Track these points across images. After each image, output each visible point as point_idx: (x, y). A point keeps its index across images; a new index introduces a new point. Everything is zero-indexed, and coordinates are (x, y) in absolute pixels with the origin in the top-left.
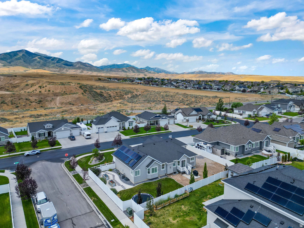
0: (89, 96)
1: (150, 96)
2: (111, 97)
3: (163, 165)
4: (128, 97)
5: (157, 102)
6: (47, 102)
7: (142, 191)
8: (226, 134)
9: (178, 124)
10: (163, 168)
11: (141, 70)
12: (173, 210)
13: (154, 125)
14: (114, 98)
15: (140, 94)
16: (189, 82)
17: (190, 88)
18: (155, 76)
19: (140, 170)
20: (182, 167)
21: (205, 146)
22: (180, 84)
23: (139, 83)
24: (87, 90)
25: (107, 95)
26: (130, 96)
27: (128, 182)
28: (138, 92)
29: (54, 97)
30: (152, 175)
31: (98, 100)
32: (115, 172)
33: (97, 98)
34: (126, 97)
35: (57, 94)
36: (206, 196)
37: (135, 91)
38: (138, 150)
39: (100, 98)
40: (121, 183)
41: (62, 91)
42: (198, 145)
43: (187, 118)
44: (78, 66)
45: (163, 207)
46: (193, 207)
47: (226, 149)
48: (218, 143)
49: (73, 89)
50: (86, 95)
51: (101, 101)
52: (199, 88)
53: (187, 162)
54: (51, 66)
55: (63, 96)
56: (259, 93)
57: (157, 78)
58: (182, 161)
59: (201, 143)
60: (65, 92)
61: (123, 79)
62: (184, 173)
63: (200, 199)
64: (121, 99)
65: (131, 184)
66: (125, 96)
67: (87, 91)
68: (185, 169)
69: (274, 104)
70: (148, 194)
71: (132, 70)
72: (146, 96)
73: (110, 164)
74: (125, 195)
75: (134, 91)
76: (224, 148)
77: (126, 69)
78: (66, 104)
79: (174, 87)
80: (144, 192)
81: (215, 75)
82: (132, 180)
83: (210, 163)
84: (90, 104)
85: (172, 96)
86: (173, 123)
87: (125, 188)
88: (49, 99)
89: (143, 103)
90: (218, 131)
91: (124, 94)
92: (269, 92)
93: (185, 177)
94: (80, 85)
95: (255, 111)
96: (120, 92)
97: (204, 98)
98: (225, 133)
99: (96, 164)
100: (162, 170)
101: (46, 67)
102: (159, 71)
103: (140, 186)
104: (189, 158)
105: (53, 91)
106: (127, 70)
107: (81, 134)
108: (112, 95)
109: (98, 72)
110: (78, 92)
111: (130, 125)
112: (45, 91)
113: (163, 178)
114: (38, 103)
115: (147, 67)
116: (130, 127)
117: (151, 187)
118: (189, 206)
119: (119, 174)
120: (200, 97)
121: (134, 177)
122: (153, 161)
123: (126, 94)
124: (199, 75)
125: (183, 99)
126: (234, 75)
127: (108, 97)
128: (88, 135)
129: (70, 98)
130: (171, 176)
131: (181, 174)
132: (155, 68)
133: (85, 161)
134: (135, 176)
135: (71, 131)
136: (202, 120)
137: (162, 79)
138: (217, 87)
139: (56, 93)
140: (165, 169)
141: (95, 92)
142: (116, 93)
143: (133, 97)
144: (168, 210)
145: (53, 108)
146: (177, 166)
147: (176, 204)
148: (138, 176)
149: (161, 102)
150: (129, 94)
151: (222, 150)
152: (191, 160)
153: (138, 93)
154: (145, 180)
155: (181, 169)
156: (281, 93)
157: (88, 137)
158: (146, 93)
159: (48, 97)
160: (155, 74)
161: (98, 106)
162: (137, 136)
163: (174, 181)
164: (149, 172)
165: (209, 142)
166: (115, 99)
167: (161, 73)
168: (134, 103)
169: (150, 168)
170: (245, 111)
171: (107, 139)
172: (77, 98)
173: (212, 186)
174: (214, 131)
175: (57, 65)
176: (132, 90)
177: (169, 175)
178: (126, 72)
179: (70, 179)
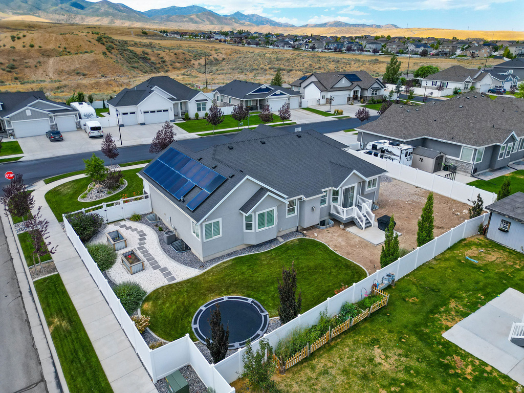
0: (119, 60)
1: (245, 60)
2: (166, 64)
3: (292, 204)
4: (199, 64)
5: (258, 72)
6: (27, 70)
7: (227, 289)
8: (446, 118)
9: (308, 109)
10: (291, 211)
11: (226, 19)
12: (345, 372)
13: (255, 109)
14: (171, 65)
15: (224, 59)
16: (318, 39)
17: (320, 50)
18: (253, 30)
19: (220, 220)
20: (345, 206)
21: (395, 150)
22: (301, 42)
23: (222, 40)
24: (115, 46)
25: (158, 58)
26: (202, 61)
27: (185, 255)
28: (220, 55)
29: (41, 59)
30: (258, 234)
31: (137, 68)
32: (149, 225)
33: (136, 65)
34: (196, 63)
35: (48, 53)
36: (445, 303)
37: (213, 52)
38: (214, 159)
39: (142, 64)
40: (164, 260)
41: (59, 47)
42: (374, 147)
43: (328, 95)
44: (103, 9)
45: (306, 360)
46: (415, 356)
47: (447, 156)
48: (424, 142)
49: (83, 44)
50: (112, 56)
51: (144, 71)
52: (338, 50)
53: (358, 193)
54: (51, 9)
55: (62, 57)
56: (453, 57)
57: (256, 33)
58: (346, 191)
59: (381, 141)
60: (65, 48)
61: (192, 33)
62: (352, 222)
63: (427, 319)
64: (185, 67)
65: (193, 262)
66: (193, 62)
67: (113, 48)
68: (354, 212)
69: (503, 69)
70: (250, 300)
71: (208, 19)
72: (236, 62)
73: (137, 199)
74: (171, 305)
75: (211, 52)
76: (442, 154)
77: (198, 16)
78: (69, 73)
79: (291, 48)
80: (234, 292)
81: (364, 29)
82: (197, 250)
83: (412, 192)
84: (121, 75)
85: (288, 60)
86: (297, 106)
87: (173, 279)
88: (31, 62)
89: (230, 74)
90: (423, 112)
91: (191, 58)
92: (473, 55)
93: (356, 236)
94: (98, 36)
95: (469, 82)
96: (184, 53)
97: (353, 63)
98: (443, 115)
99: (97, 199)
100: (287, 217)
101: (40, 12)
102: (261, 21)
103: (223, 270)
104: (364, 182)
105: (40, 47)
106: (198, 19)
107: (79, 127)
108: (167, 58)
109: (143, 22)
110: (93, 49)
111: (199, 109)
112: (24, 47)
113: (292, 242)
114: (8, 71)
115: (238, 14)
116: (199, 113)
117: (256, 272)
118: (400, 351)
119: (161, 230)
120: (344, 60)
121: (203, 243)
122: (262, 191)
123: (195, 58)
124: (335, 28)
125: (310, 65)
126: (398, 29)
127: (159, 63)
128: (93, 129)
129: (76, 62)
130: (316, 234)
131: (342, 226)
132: (253, 15)
133: (72, 192)
134: (205, 240)
135: (51, 118)
136: (359, 99)
137: (266, 35)
138: (373, 46)
139: (46, 51)
140: (296, 214)
141: (131, 52)
142: (175, 54)
143: (211, 63)
144: (325, 372)
145: (41, 81)
146: (329, 203)
147: (350, 342)
148: (214, 238)
149: (266, 72)
150: (201, 58)
151: (437, 158)
152: (369, 186)
153: (221, 57)
154: (238, 248)
155: (342, 213)
156: (495, 57)
157: (96, 133)
158: (236, 56)
159: (30, 58)
160: (251, 27)
161: (138, 79)
162: (215, 133)
163: (324, 248)
164: (249, 226)
165: (405, 138)
166: (173, 68)
167: (263, 24)
168: (211, 74)
169: (253, 214)
170: (446, 82)
171: (143, 139)
172: (93, 62)
173: (447, 264)
174: (413, 111)
175: (62, 9)
176: (208, 51)
177: (308, 229)
178: (196, 22)
179: (8, 246)
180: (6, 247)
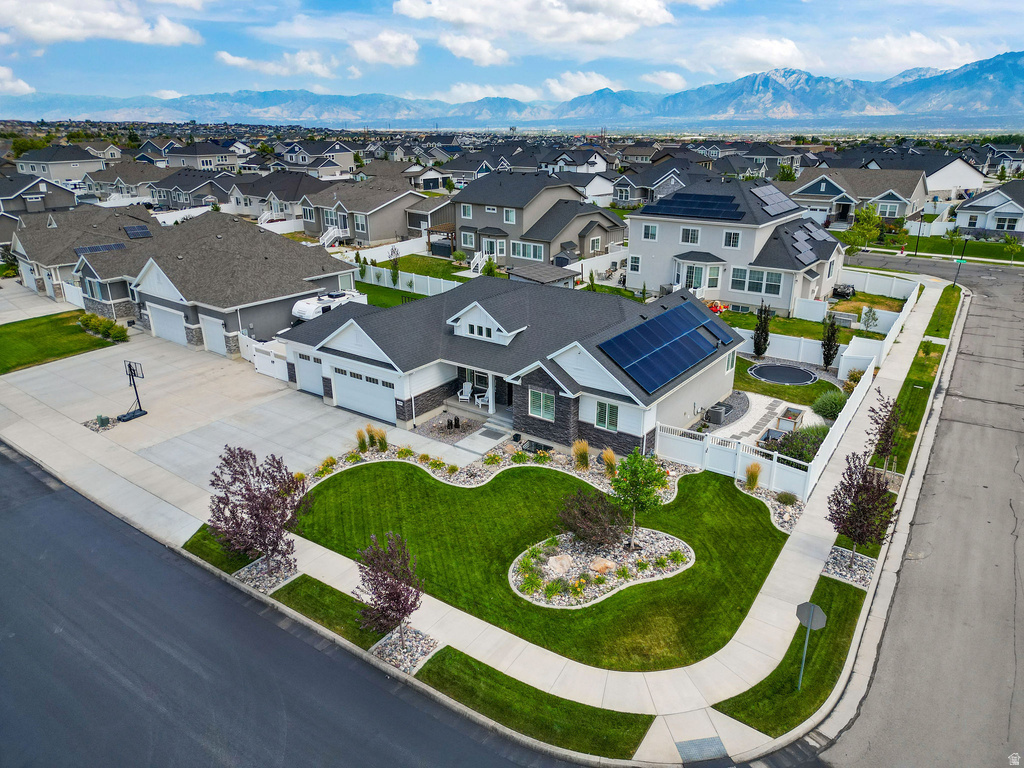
179: (905, 552)
180: (909, 551)
